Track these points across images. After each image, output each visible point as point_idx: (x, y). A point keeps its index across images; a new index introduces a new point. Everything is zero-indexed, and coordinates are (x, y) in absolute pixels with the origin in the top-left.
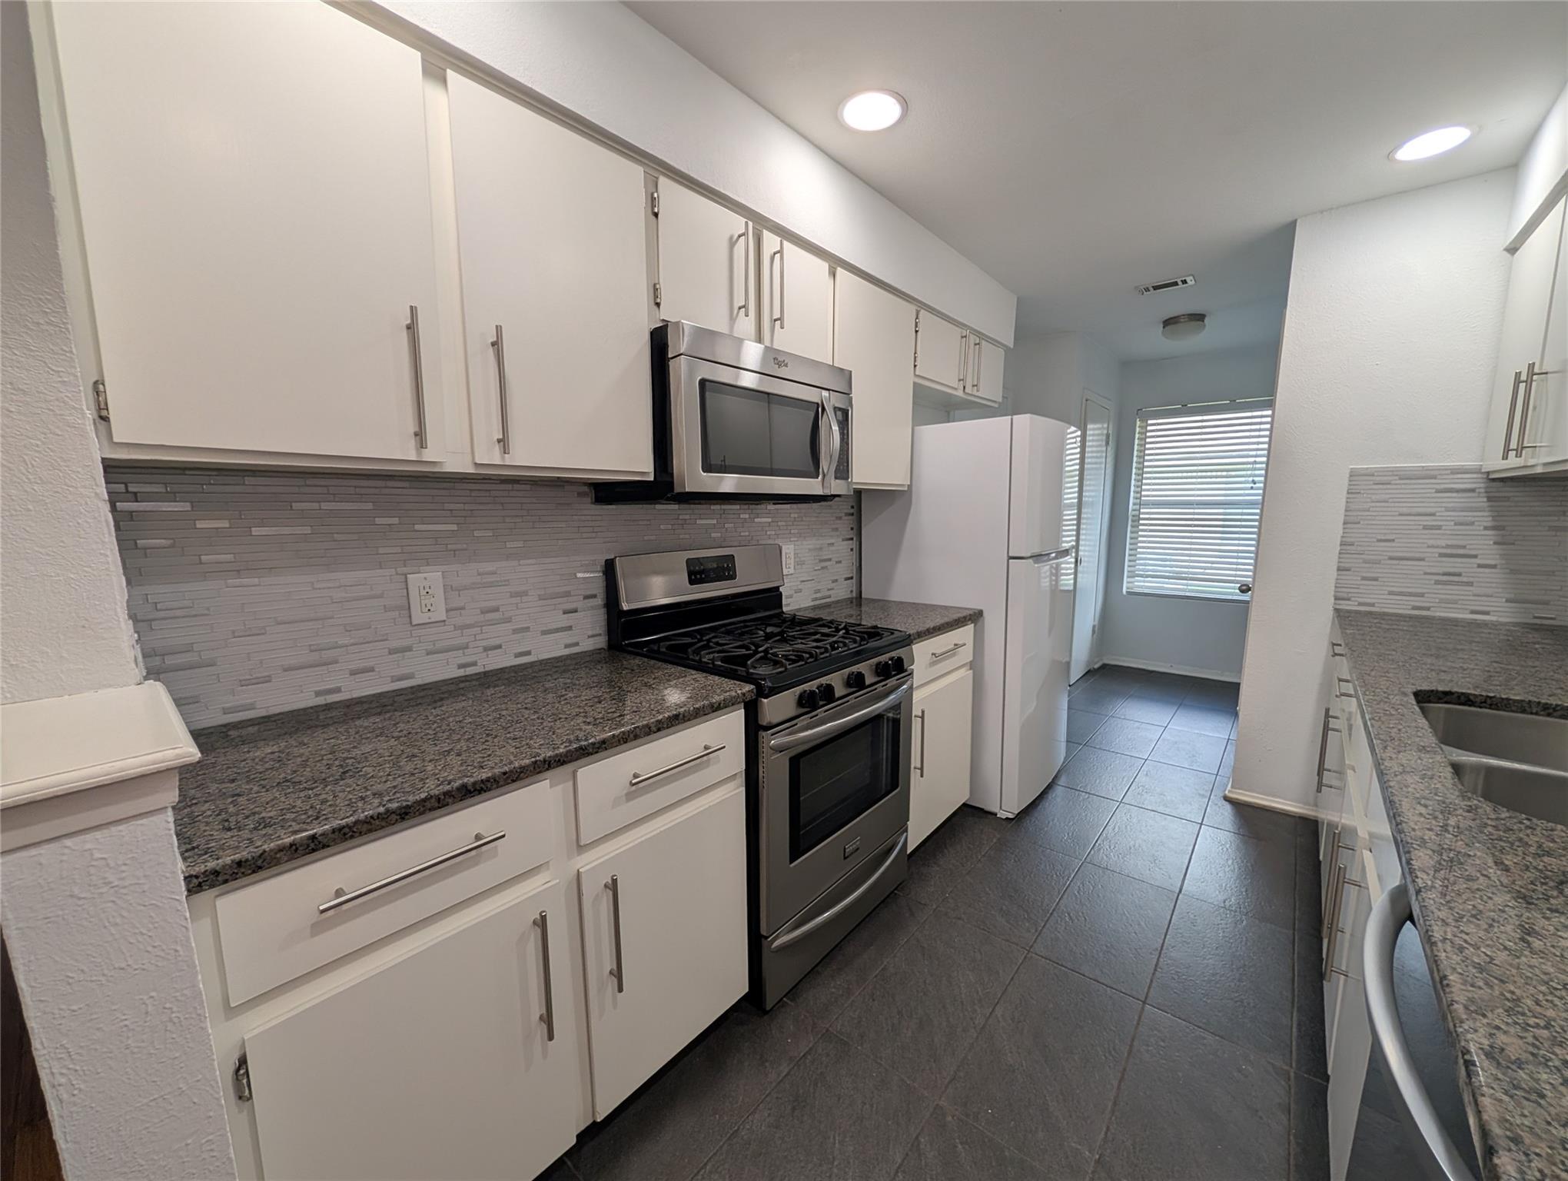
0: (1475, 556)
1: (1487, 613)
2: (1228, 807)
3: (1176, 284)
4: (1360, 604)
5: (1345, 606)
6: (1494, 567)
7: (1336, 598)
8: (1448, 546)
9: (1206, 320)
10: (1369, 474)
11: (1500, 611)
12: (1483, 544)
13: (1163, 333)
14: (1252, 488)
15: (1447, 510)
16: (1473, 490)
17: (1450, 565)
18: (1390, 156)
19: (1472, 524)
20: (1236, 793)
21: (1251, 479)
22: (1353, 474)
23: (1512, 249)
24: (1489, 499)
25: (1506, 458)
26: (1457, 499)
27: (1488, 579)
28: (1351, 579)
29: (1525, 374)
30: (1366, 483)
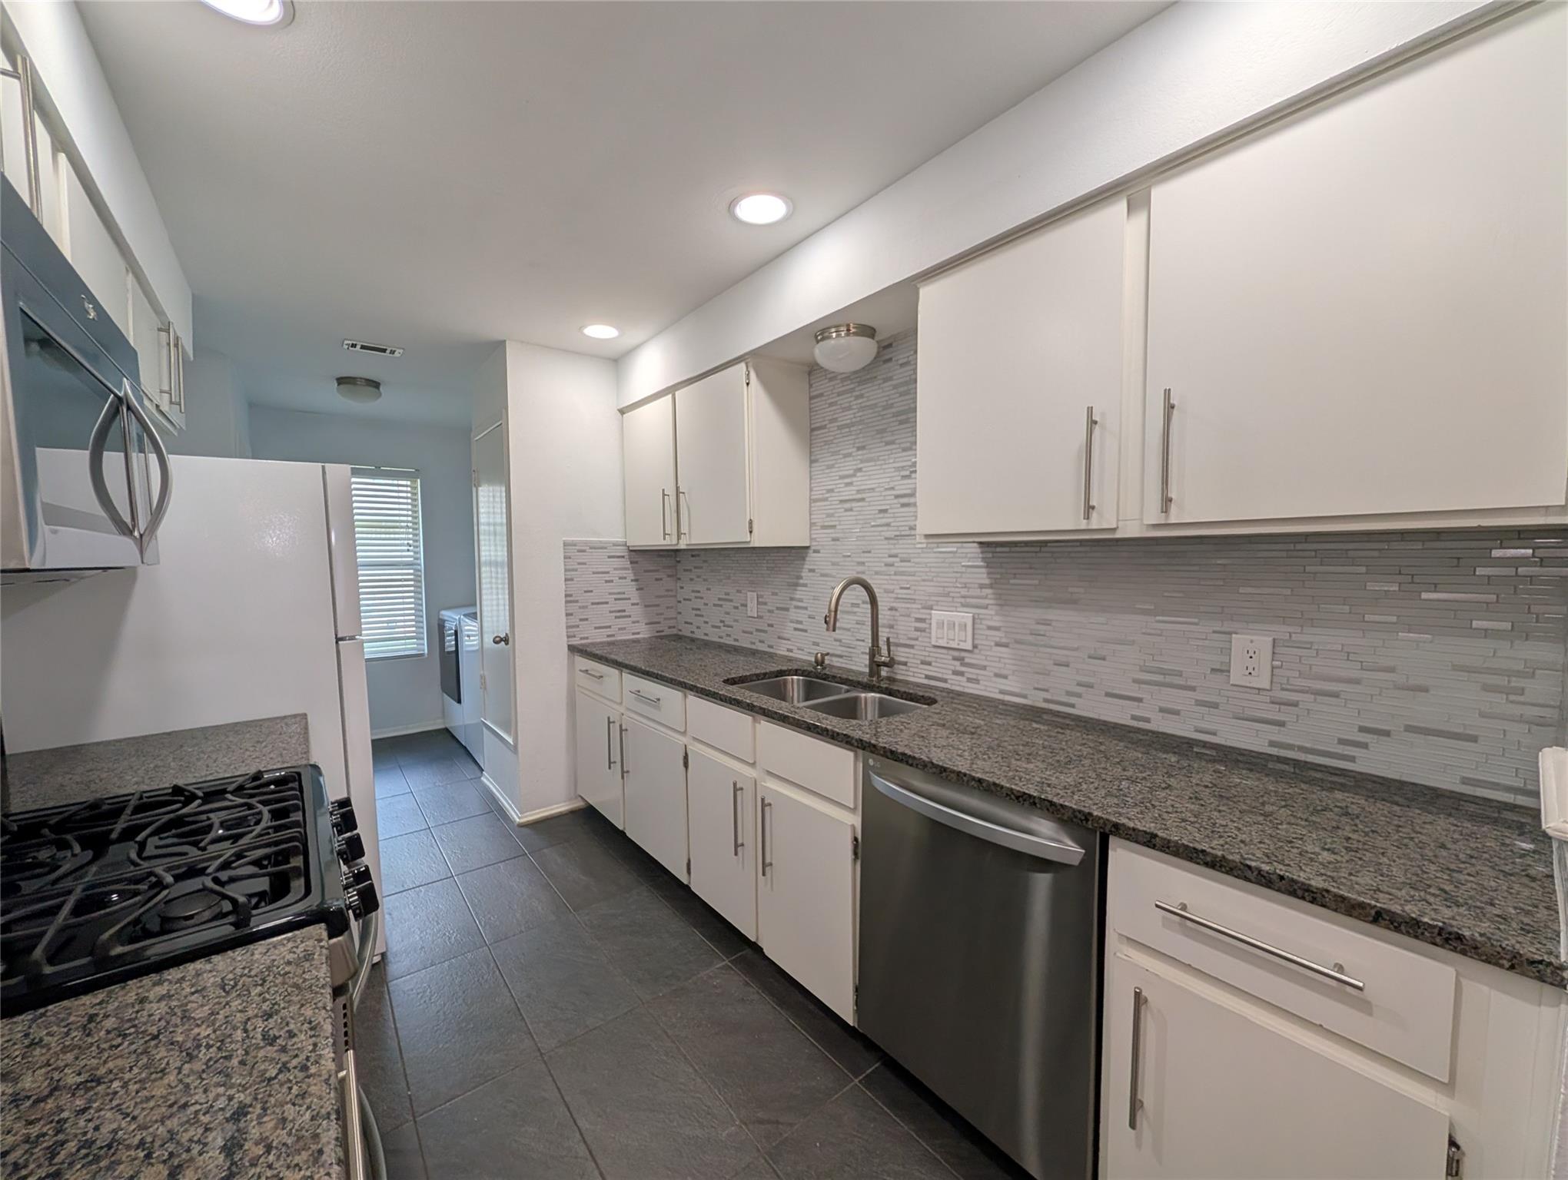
0: (629, 599)
1: (638, 633)
2: (526, 831)
3: (384, 351)
4: (581, 639)
5: (576, 642)
6: (637, 604)
7: (568, 637)
8: (619, 593)
9: (381, 388)
10: (573, 544)
11: (644, 632)
12: (630, 590)
13: (337, 389)
14: (408, 550)
15: (615, 569)
16: (623, 557)
17: (620, 605)
18: (581, 328)
19: (625, 578)
20: (526, 817)
21: (406, 542)
22: (565, 544)
23: (622, 412)
24: (631, 563)
25: (664, 539)
26: (617, 562)
27: (637, 612)
28: (574, 621)
29: (671, 491)
30: (574, 552)
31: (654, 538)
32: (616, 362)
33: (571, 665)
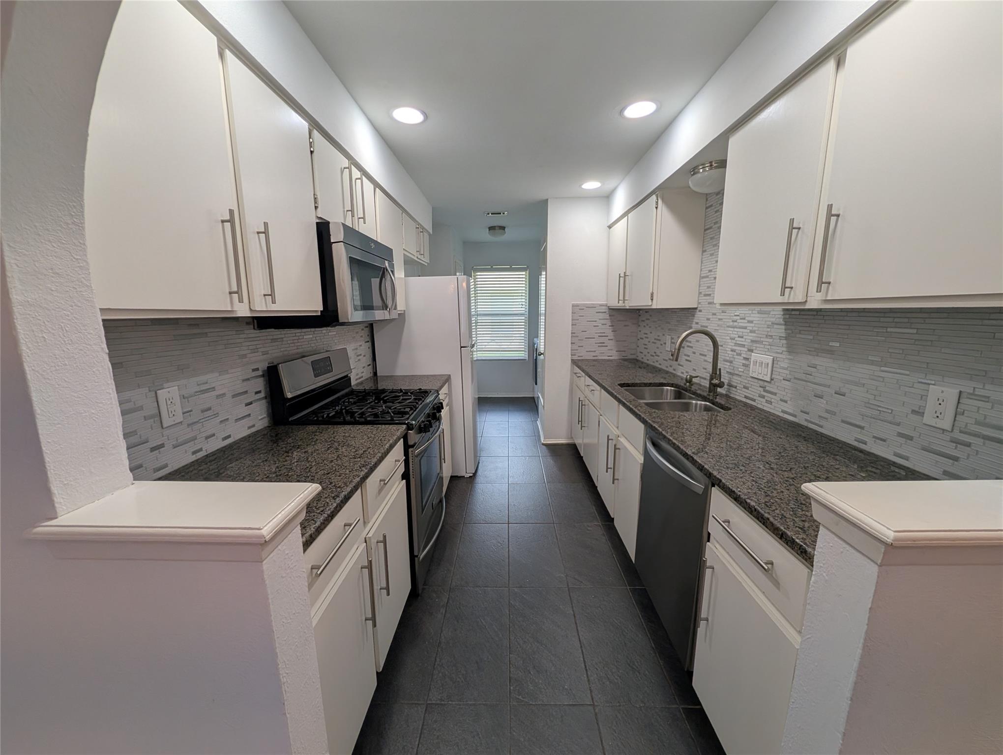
0: (607, 336)
1: (611, 356)
2: (544, 447)
3: (500, 214)
4: (579, 356)
5: (575, 358)
6: (612, 340)
7: (572, 355)
8: (601, 333)
9: (506, 229)
10: (577, 306)
11: (615, 355)
12: (609, 332)
13: (489, 233)
14: (522, 308)
15: (600, 319)
16: (605, 312)
17: (602, 340)
18: (580, 186)
19: (606, 324)
20: (546, 441)
21: (521, 303)
22: (573, 306)
23: (610, 227)
24: (610, 316)
25: (619, 303)
26: (601, 316)
27: (611, 344)
28: (575, 347)
29: (622, 275)
30: (577, 309)
31: (614, 303)
32: (607, 198)
33: (572, 369)
